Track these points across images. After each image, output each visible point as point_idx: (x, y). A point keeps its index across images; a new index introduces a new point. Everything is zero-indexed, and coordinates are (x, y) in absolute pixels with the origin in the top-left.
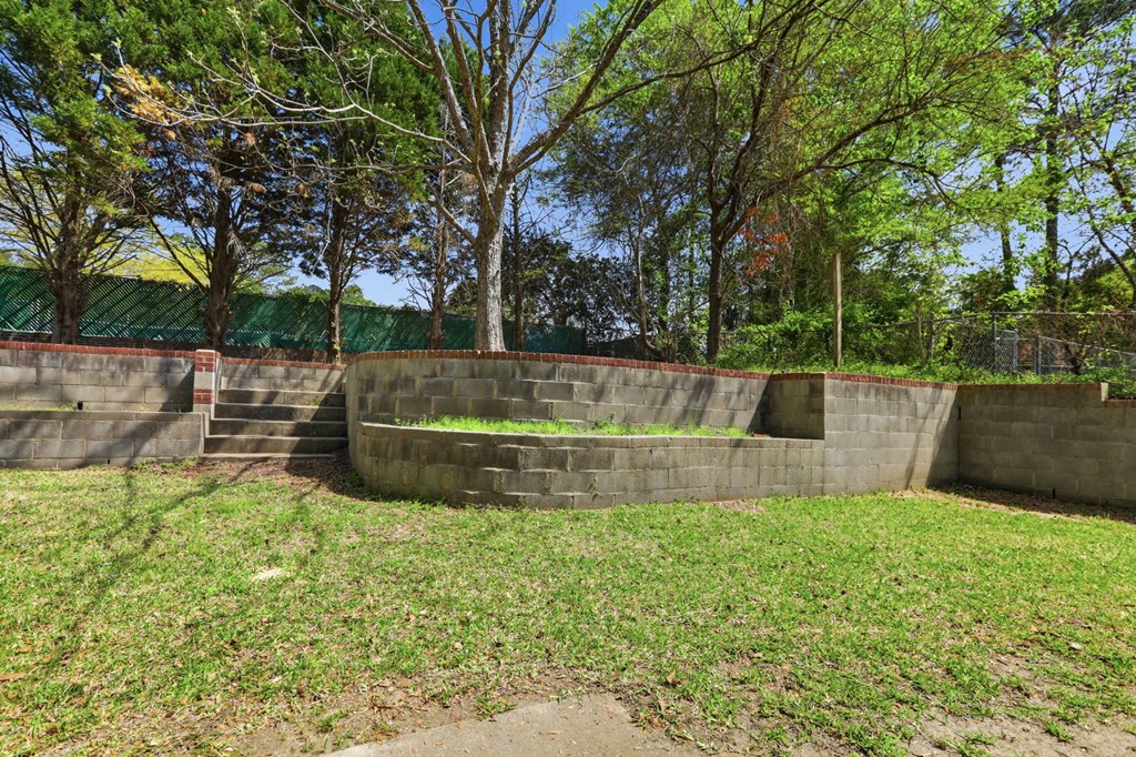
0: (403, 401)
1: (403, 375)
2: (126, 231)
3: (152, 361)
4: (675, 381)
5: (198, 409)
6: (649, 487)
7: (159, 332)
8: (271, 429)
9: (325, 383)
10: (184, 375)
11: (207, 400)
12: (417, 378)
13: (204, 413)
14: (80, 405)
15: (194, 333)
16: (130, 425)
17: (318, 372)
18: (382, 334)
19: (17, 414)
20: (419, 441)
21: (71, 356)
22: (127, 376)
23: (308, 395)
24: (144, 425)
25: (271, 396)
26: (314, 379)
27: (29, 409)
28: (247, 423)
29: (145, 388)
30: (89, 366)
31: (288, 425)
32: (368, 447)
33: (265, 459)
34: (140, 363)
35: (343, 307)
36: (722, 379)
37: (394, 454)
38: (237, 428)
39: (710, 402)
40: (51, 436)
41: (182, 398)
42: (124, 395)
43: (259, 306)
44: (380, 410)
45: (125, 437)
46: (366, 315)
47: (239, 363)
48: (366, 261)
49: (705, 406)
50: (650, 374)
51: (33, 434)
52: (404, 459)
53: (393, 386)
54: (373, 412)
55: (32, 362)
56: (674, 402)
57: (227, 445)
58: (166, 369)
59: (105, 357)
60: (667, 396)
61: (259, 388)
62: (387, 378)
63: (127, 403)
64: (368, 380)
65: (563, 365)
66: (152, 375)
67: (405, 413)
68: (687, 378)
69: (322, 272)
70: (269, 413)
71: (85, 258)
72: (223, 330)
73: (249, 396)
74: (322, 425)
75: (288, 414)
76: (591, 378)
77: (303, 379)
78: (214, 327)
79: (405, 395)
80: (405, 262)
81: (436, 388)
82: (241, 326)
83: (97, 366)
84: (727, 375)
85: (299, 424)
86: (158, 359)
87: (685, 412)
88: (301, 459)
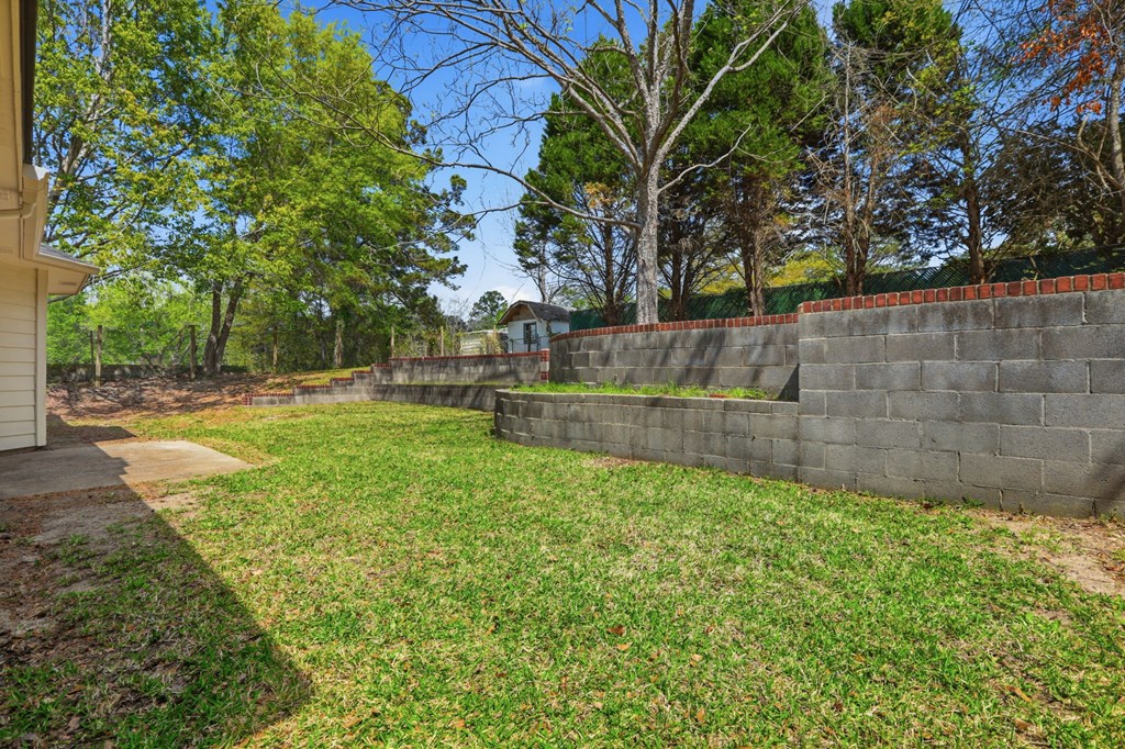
4: (674, 340)
6: (569, 436)
36: (735, 330)
39: (720, 358)
49: (713, 364)
50: (648, 336)
56: (674, 361)
60: (666, 356)
65: (586, 339)
68: (688, 335)
76: (599, 346)
84: (744, 324)
87: (688, 371)
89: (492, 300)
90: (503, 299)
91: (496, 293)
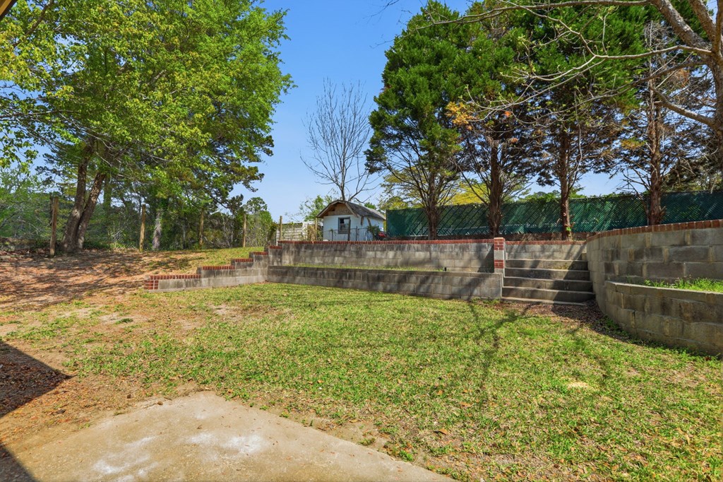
0: (650, 267)
1: (648, 245)
2: (452, 182)
3: (473, 245)
5: (497, 271)
7: (467, 231)
8: (539, 284)
9: (569, 255)
10: (487, 253)
11: (501, 266)
12: (664, 247)
13: (500, 273)
14: (445, 269)
15: (484, 229)
16: (468, 279)
17: (563, 246)
18: (602, 217)
19: (426, 273)
20: (680, 301)
21: (441, 245)
22: (463, 254)
23: (560, 262)
24: (474, 279)
25: (536, 263)
26: (560, 251)
27: (429, 271)
28: (524, 280)
29: (470, 260)
30: (447, 250)
31: (549, 282)
32: (623, 301)
33: (538, 303)
34: (468, 247)
35: (571, 202)
37: (651, 309)
38: (519, 283)
40: (438, 283)
41: (489, 265)
42: (462, 264)
43: (516, 209)
44: (627, 273)
45: (466, 285)
46: (588, 205)
47: (513, 244)
48: (584, 167)
51: (432, 283)
52: (663, 314)
53: (638, 255)
54: (620, 274)
55: (428, 249)
57: (515, 293)
58: (479, 249)
59: (453, 245)
61: (526, 258)
62: (632, 248)
63: (464, 268)
64: (613, 251)
66: (473, 253)
67: (654, 276)
69: (553, 182)
70: (535, 274)
71: (437, 199)
72: (498, 225)
73: (522, 264)
74: (572, 282)
75: (548, 275)
77: (554, 252)
78: (493, 224)
79: (651, 262)
80: (617, 161)
81: (688, 255)
82: (507, 222)
83: (451, 250)
85: (556, 281)
86: (475, 244)
88: (562, 305)
89: (256, 203)
90: (264, 203)
91: (259, 198)
